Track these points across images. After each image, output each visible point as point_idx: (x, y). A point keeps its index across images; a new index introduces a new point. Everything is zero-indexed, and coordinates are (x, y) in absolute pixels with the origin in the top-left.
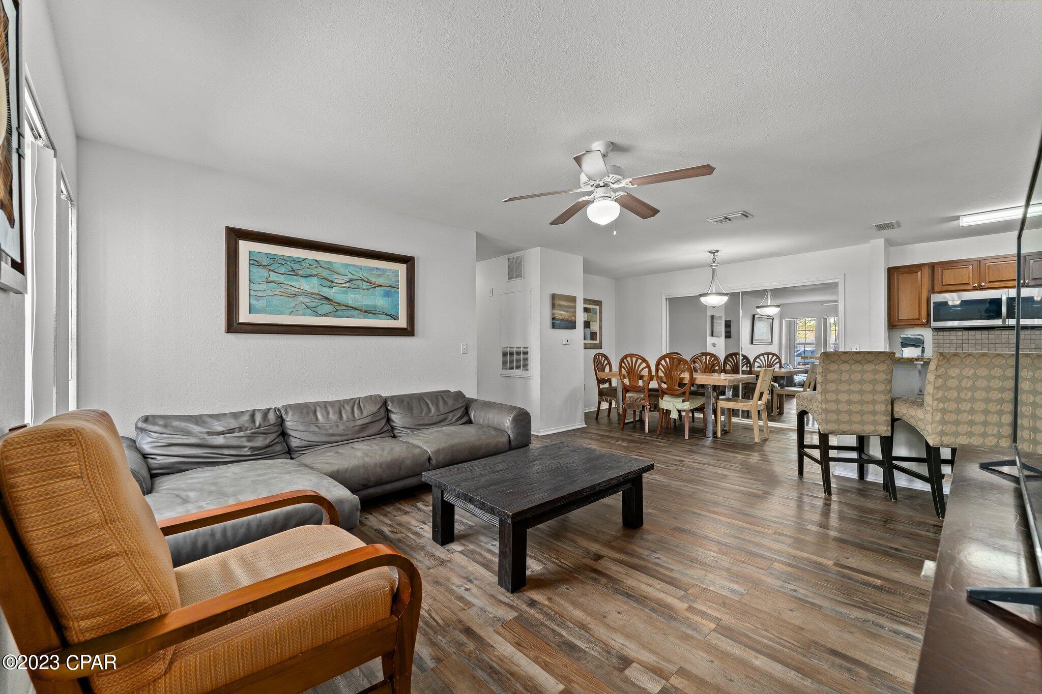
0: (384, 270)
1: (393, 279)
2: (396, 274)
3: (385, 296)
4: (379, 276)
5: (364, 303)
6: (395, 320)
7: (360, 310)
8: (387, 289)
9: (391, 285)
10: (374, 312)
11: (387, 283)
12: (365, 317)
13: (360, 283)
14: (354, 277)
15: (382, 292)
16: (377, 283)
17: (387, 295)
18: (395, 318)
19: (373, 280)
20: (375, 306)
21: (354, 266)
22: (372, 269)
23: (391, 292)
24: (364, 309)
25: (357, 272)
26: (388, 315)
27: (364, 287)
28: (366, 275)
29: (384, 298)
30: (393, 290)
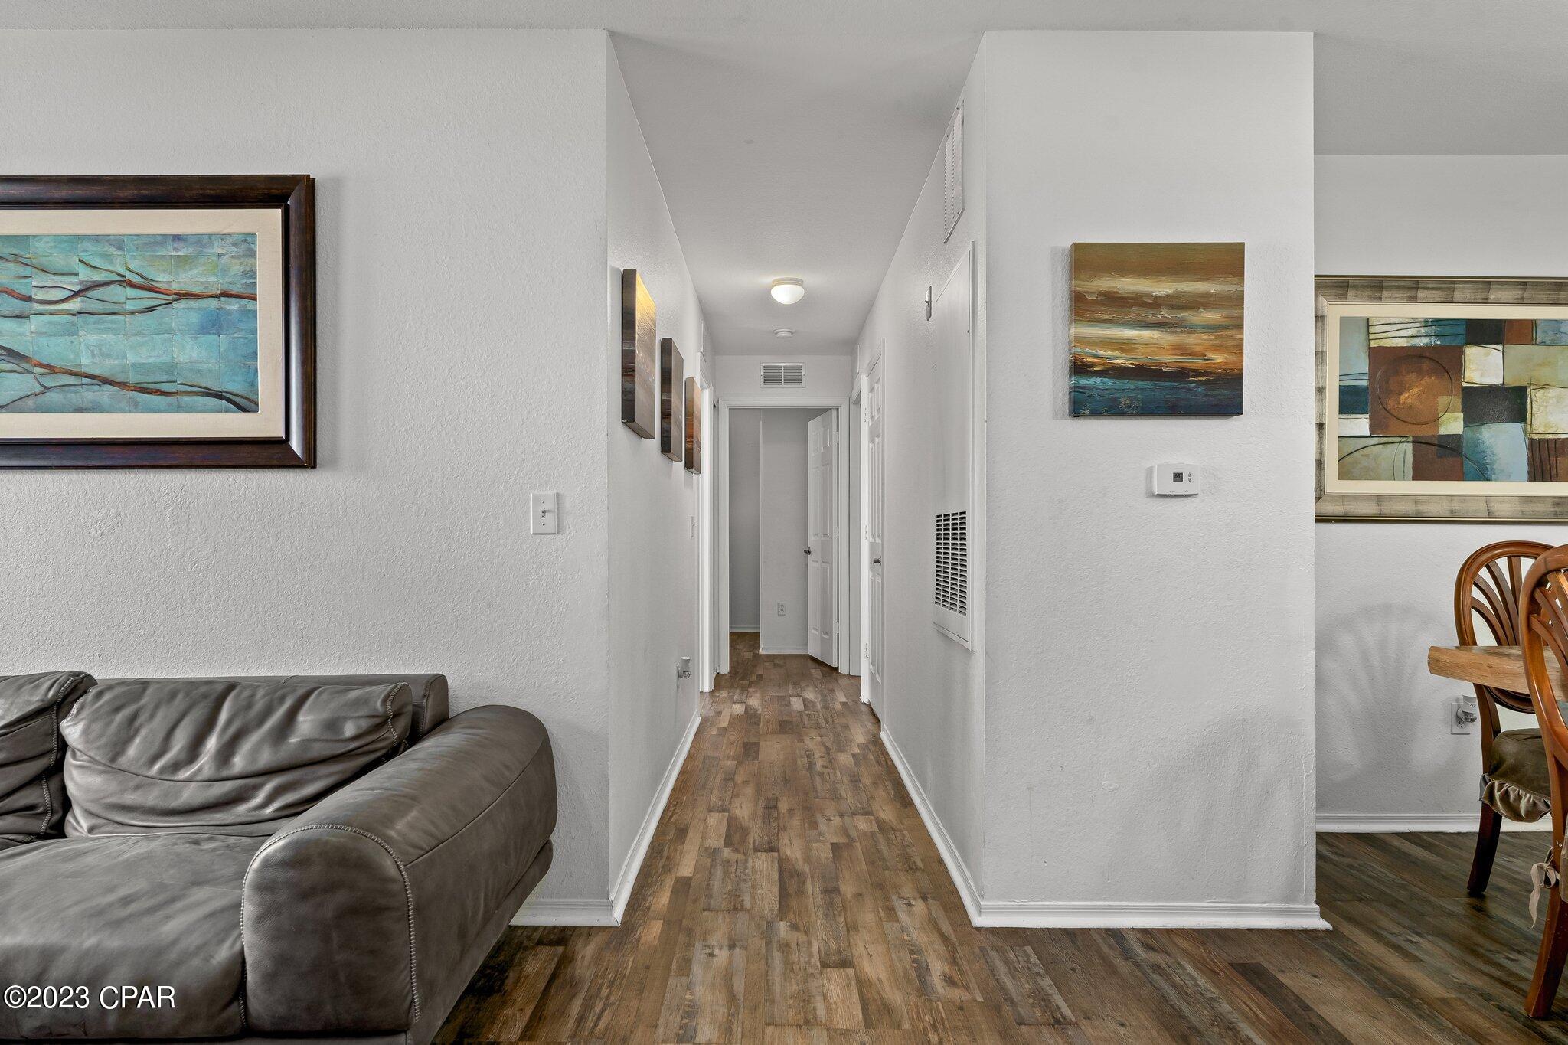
0: (201, 241)
1: (236, 269)
2: (247, 243)
3: (204, 329)
4: (183, 262)
5: (131, 358)
6: (243, 409)
7: (121, 385)
8: (213, 304)
9: (226, 287)
10: (165, 387)
11: (215, 282)
12: (136, 407)
13: (117, 293)
14: (98, 277)
15: (194, 319)
16: (175, 287)
17: (212, 325)
18: (245, 404)
19: (161, 278)
20: (171, 368)
21: (97, 239)
22: (162, 240)
23: (228, 312)
24: (133, 378)
25: (106, 257)
26: (218, 396)
27: (130, 306)
28: (136, 264)
29: (203, 338)
30: (234, 305)
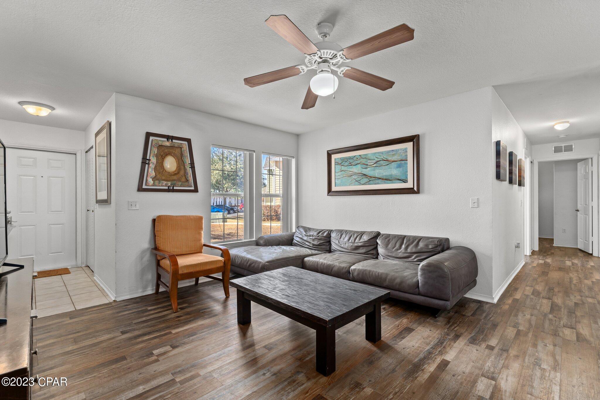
0: (397, 151)
1: (404, 155)
2: (406, 150)
3: (397, 167)
4: (393, 155)
5: (384, 174)
6: (405, 182)
7: (383, 179)
8: (399, 162)
9: (402, 159)
10: (390, 179)
11: (400, 158)
12: (385, 183)
13: (382, 162)
14: (379, 160)
15: (396, 166)
16: (392, 160)
17: (399, 166)
18: (405, 181)
19: (390, 158)
20: (391, 175)
21: (378, 153)
22: (390, 151)
23: (402, 164)
24: (384, 178)
25: (380, 156)
26: (400, 180)
27: (384, 164)
28: (385, 157)
29: (397, 169)
30: (403, 162)
